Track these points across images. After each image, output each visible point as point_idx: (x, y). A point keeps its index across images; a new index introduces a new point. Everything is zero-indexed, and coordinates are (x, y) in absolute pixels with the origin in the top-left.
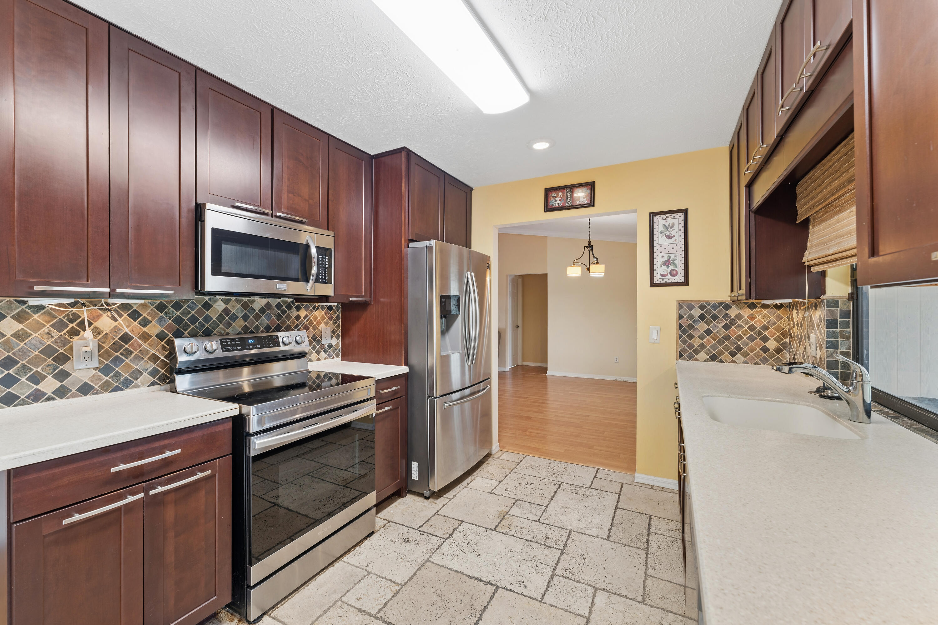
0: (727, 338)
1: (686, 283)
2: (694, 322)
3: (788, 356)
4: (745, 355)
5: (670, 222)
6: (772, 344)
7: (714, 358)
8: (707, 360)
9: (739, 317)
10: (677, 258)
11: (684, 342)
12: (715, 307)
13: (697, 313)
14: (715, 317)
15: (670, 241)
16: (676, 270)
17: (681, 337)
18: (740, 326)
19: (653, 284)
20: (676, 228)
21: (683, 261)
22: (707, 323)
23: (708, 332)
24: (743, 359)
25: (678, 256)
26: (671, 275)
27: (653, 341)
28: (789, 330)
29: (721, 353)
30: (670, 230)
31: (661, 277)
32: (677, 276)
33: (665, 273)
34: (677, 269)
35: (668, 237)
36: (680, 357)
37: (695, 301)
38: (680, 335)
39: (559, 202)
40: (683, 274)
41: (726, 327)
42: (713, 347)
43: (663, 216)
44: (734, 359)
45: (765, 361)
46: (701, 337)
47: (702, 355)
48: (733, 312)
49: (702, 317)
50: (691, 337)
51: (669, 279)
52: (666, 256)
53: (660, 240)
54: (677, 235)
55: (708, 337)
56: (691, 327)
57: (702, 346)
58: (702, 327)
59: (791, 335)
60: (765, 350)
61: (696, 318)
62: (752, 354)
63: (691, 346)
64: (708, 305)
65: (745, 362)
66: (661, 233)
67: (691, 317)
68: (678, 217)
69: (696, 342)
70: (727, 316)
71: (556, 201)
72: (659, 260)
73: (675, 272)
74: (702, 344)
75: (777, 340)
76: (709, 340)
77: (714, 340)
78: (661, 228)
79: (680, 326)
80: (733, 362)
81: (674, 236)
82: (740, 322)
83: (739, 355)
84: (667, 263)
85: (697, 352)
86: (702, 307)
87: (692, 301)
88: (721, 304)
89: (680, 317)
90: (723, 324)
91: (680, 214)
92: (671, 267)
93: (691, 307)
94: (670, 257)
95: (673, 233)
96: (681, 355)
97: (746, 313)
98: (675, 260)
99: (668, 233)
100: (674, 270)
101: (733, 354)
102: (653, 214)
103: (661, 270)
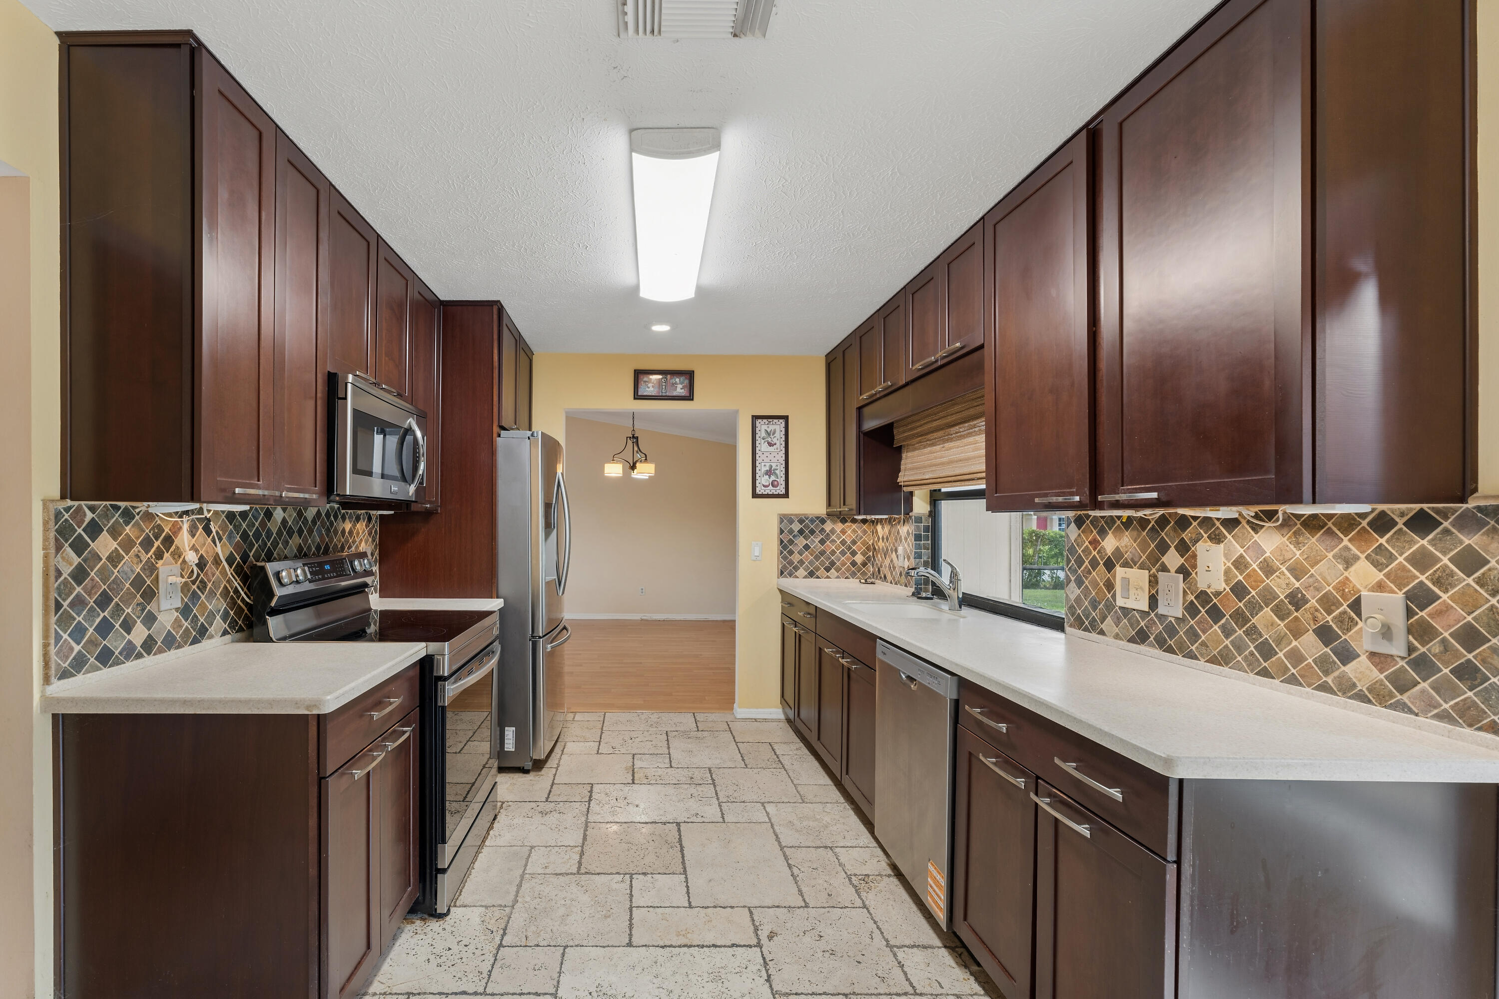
0: (822, 553)
1: (786, 495)
2: (794, 536)
3: (872, 569)
4: (838, 570)
5: (771, 428)
6: (859, 558)
7: (811, 574)
8: (805, 577)
9: (833, 531)
10: (778, 467)
11: (785, 558)
12: (812, 521)
13: (796, 527)
14: (812, 532)
15: (771, 449)
16: (777, 482)
17: (782, 553)
18: (834, 541)
19: (755, 495)
20: (777, 434)
21: (784, 472)
22: (806, 538)
23: (807, 547)
24: (836, 574)
25: (779, 466)
26: (773, 486)
27: (755, 558)
28: (873, 544)
29: (818, 569)
30: (772, 437)
31: (763, 488)
32: (778, 488)
33: (767, 484)
34: (778, 480)
35: (770, 445)
36: (781, 575)
37: (796, 515)
38: (781, 550)
39: (651, 389)
40: (784, 486)
41: (822, 542)
42: (811, 563)
43: (765, 421)
44: (828, 574)
45: (853, 575)
46: (801, 553)
47: (802, 572)
48: (828, 526)
49: (801, 532)
50: (791, 553)
51: (770, 490)
52: (768, 465)
53: (762, 446)
54: (778, 444)
55: (806, 553)
56: (791, 542)
57: (801, 562)
58: (801, 542)
59: (875, 549)
60: (854, 564)
61: (796, 533)
62: (843, 569)
63: (791, 563)
64: (807, 519)
65: (838, 577)
66: (763, 439)
67: (791, 531)
68: (779, 423)
69: (796, 558)
70: (823, 530)
71: (649, 388)
72: (761, 469)
73: (776, 483)
74: (801, 559)
75: (863, 554)
76: (807, 555)
77: (812, 555)
78: (764, 434)
79: (782, 542)
80: (828, 577)
81: (775, 444)
82: (833, 537)
83: (833, 570)
84: (769, 473)
85: (796, 568)
86: (801, 521)
87: (792, 515)
88: (817, 518)
89: (782, 532)
90: (819, 539)
91: (781, 421)
92: (773, 478)
93: (791, 522)
94: (771, 466)
95: (775, 441)
96: (782, 573)
97: (839, 527)
98: (777, 469)
99: (770, 440)
100: (775, 480)
101: (828, 569)
102: (755, 418)
103: (762, 480)
